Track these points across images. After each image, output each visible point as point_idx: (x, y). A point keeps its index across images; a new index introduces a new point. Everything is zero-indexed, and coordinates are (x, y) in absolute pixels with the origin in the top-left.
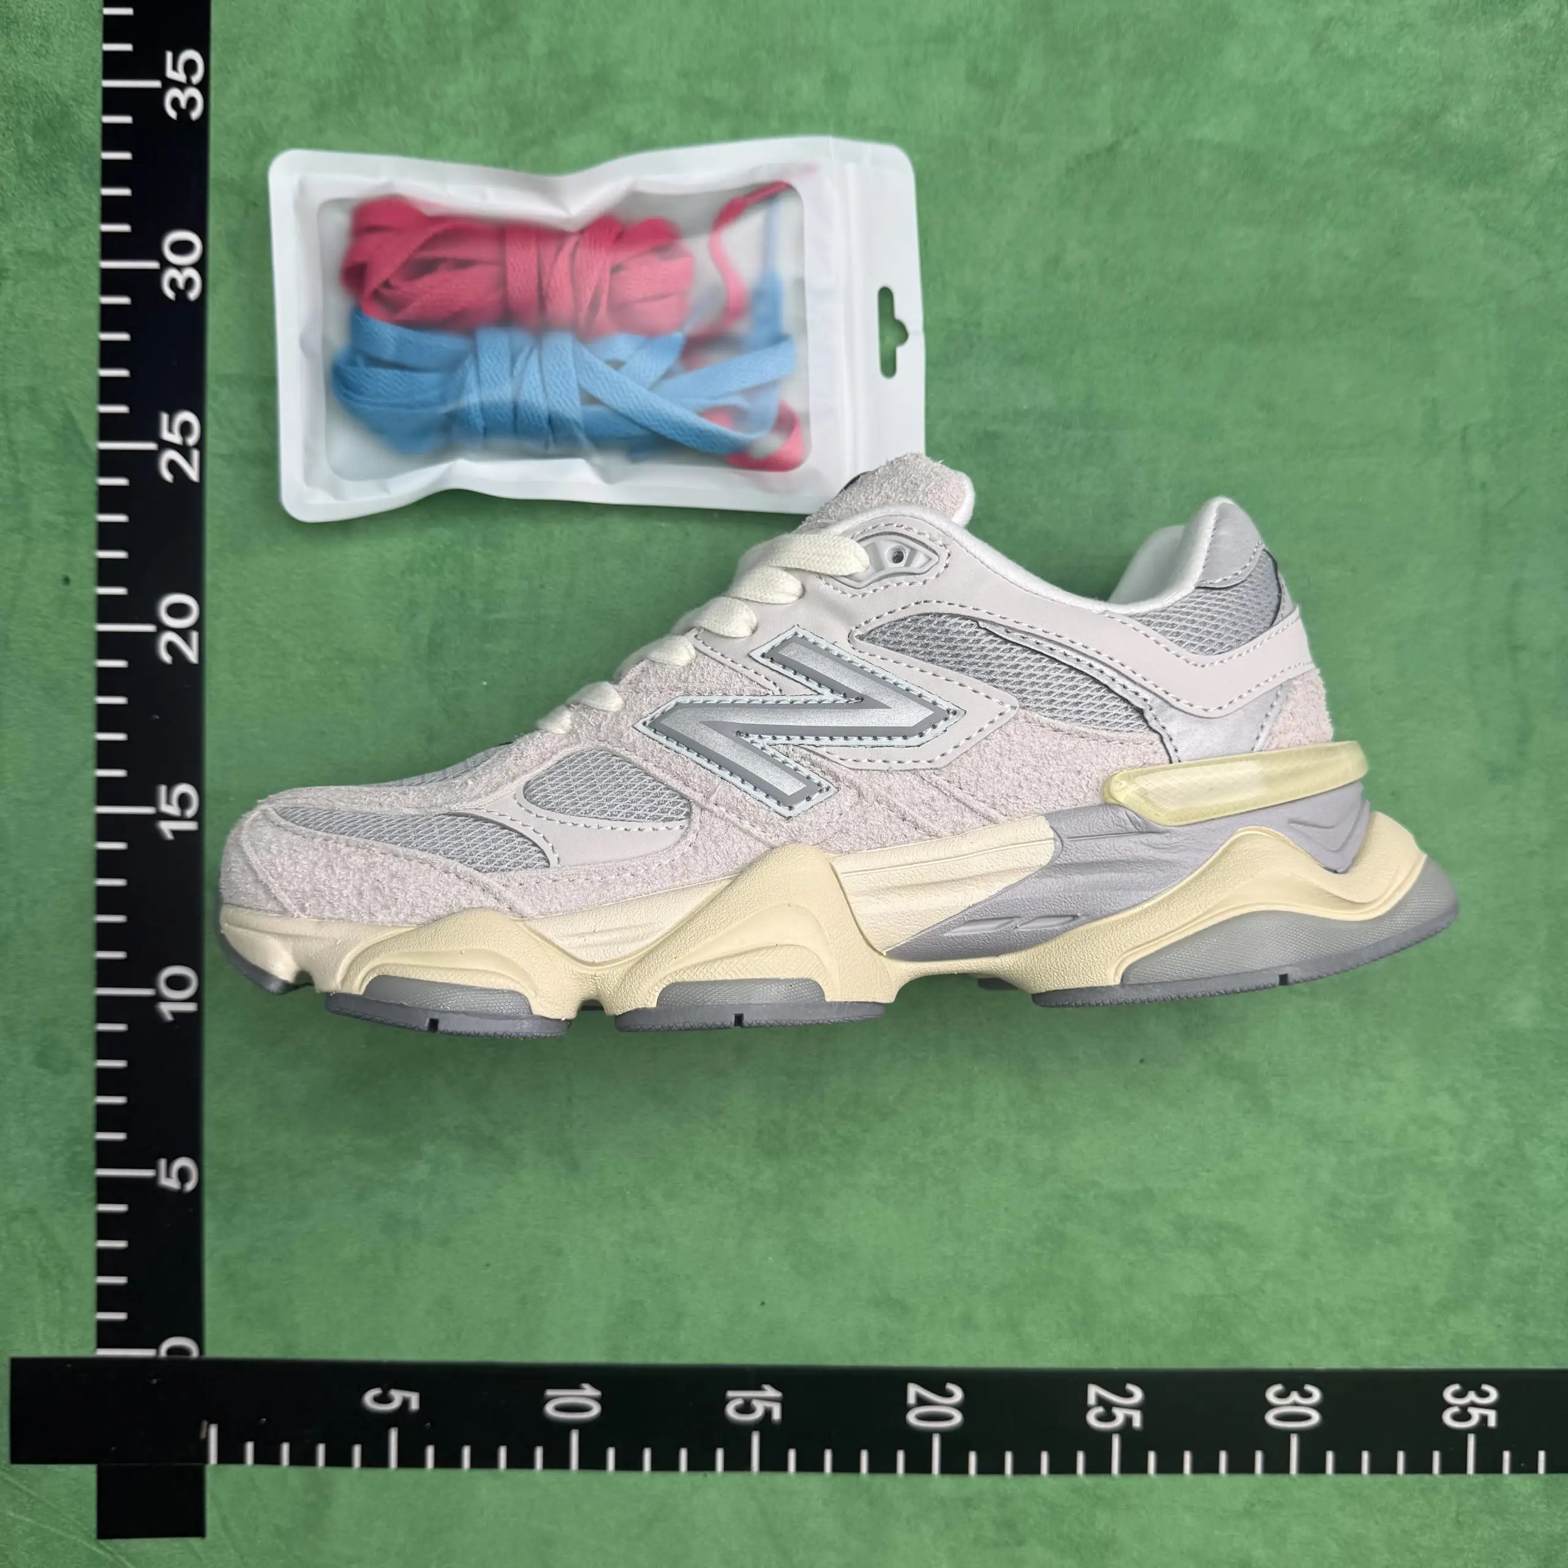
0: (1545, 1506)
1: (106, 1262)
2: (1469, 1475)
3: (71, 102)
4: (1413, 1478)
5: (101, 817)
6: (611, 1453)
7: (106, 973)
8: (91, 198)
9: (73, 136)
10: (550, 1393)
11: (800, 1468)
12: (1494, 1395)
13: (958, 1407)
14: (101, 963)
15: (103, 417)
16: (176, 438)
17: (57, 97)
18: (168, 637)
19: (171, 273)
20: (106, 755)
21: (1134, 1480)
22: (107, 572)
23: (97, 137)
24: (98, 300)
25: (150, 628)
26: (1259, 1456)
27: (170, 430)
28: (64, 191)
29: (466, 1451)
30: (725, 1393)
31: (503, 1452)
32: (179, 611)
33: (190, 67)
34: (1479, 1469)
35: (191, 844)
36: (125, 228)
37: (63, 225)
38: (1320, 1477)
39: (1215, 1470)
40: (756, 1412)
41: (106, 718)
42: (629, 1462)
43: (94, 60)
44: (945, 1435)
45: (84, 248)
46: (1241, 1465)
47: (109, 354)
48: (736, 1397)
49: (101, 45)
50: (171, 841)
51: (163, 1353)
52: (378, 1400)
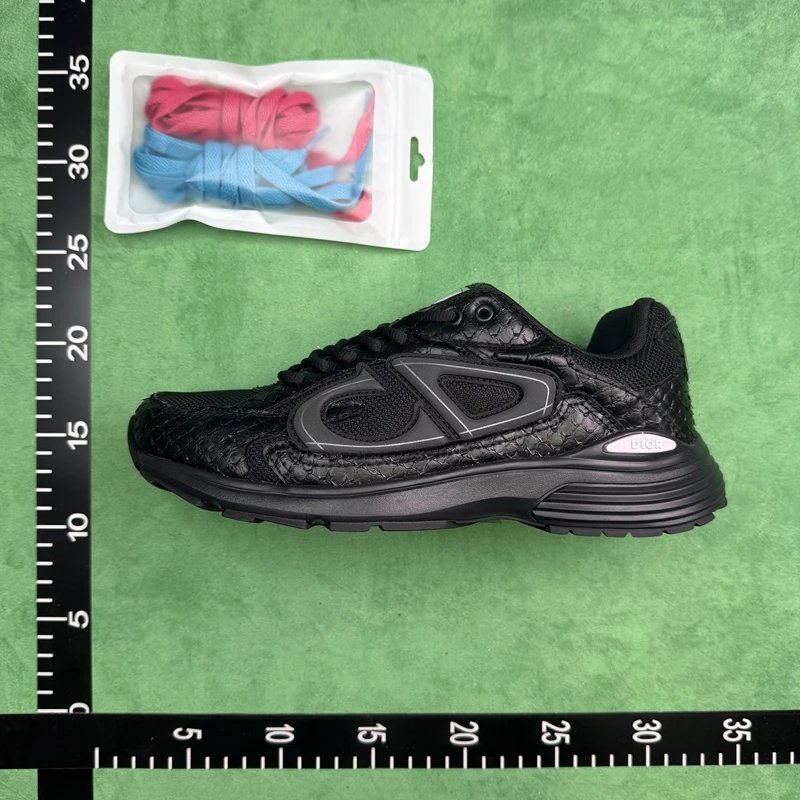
0: (776, 781)
1: (42, 665)
2: (738, 766)
3: (23, 82)
4: (709, 767)
5: (39, 439)
6: (300, 760)
7: (42, 518)
8: (33, 129)
9: (24, 99)
10: (268, 729)
11: (396, 766)
12: (749, 724)
13: (476, 734)
14: (39, 512)
15: (39, 238)
16: (76, 248)
17: (16, 79)
18: (72, 348)
19: (73, 166)
20: (41, 407)
21: (566, 770)
24: (37, 180)
25: (64, 343)
26: (630, 757)
27: (73, 244)
28: (19, 126)
29: (226, 760)
30: (357, 728)
31: (244, 760)
32: (77, 334)
33: (82, 64)
34: (743, 762)
35: (84, 452)
36: (50, 144)
37: (19, 143)
38: (661, 767)
39: (608, 764)
40: (373, 738)
42: (309, 764)
43: (34, 61)
44: (469, 747)
45: (30, 154)
46: (621, 762)
47: (42, 207)
48: (363, 730)
50: (74, 450)
51: (71, 711)
52: (181, 733)
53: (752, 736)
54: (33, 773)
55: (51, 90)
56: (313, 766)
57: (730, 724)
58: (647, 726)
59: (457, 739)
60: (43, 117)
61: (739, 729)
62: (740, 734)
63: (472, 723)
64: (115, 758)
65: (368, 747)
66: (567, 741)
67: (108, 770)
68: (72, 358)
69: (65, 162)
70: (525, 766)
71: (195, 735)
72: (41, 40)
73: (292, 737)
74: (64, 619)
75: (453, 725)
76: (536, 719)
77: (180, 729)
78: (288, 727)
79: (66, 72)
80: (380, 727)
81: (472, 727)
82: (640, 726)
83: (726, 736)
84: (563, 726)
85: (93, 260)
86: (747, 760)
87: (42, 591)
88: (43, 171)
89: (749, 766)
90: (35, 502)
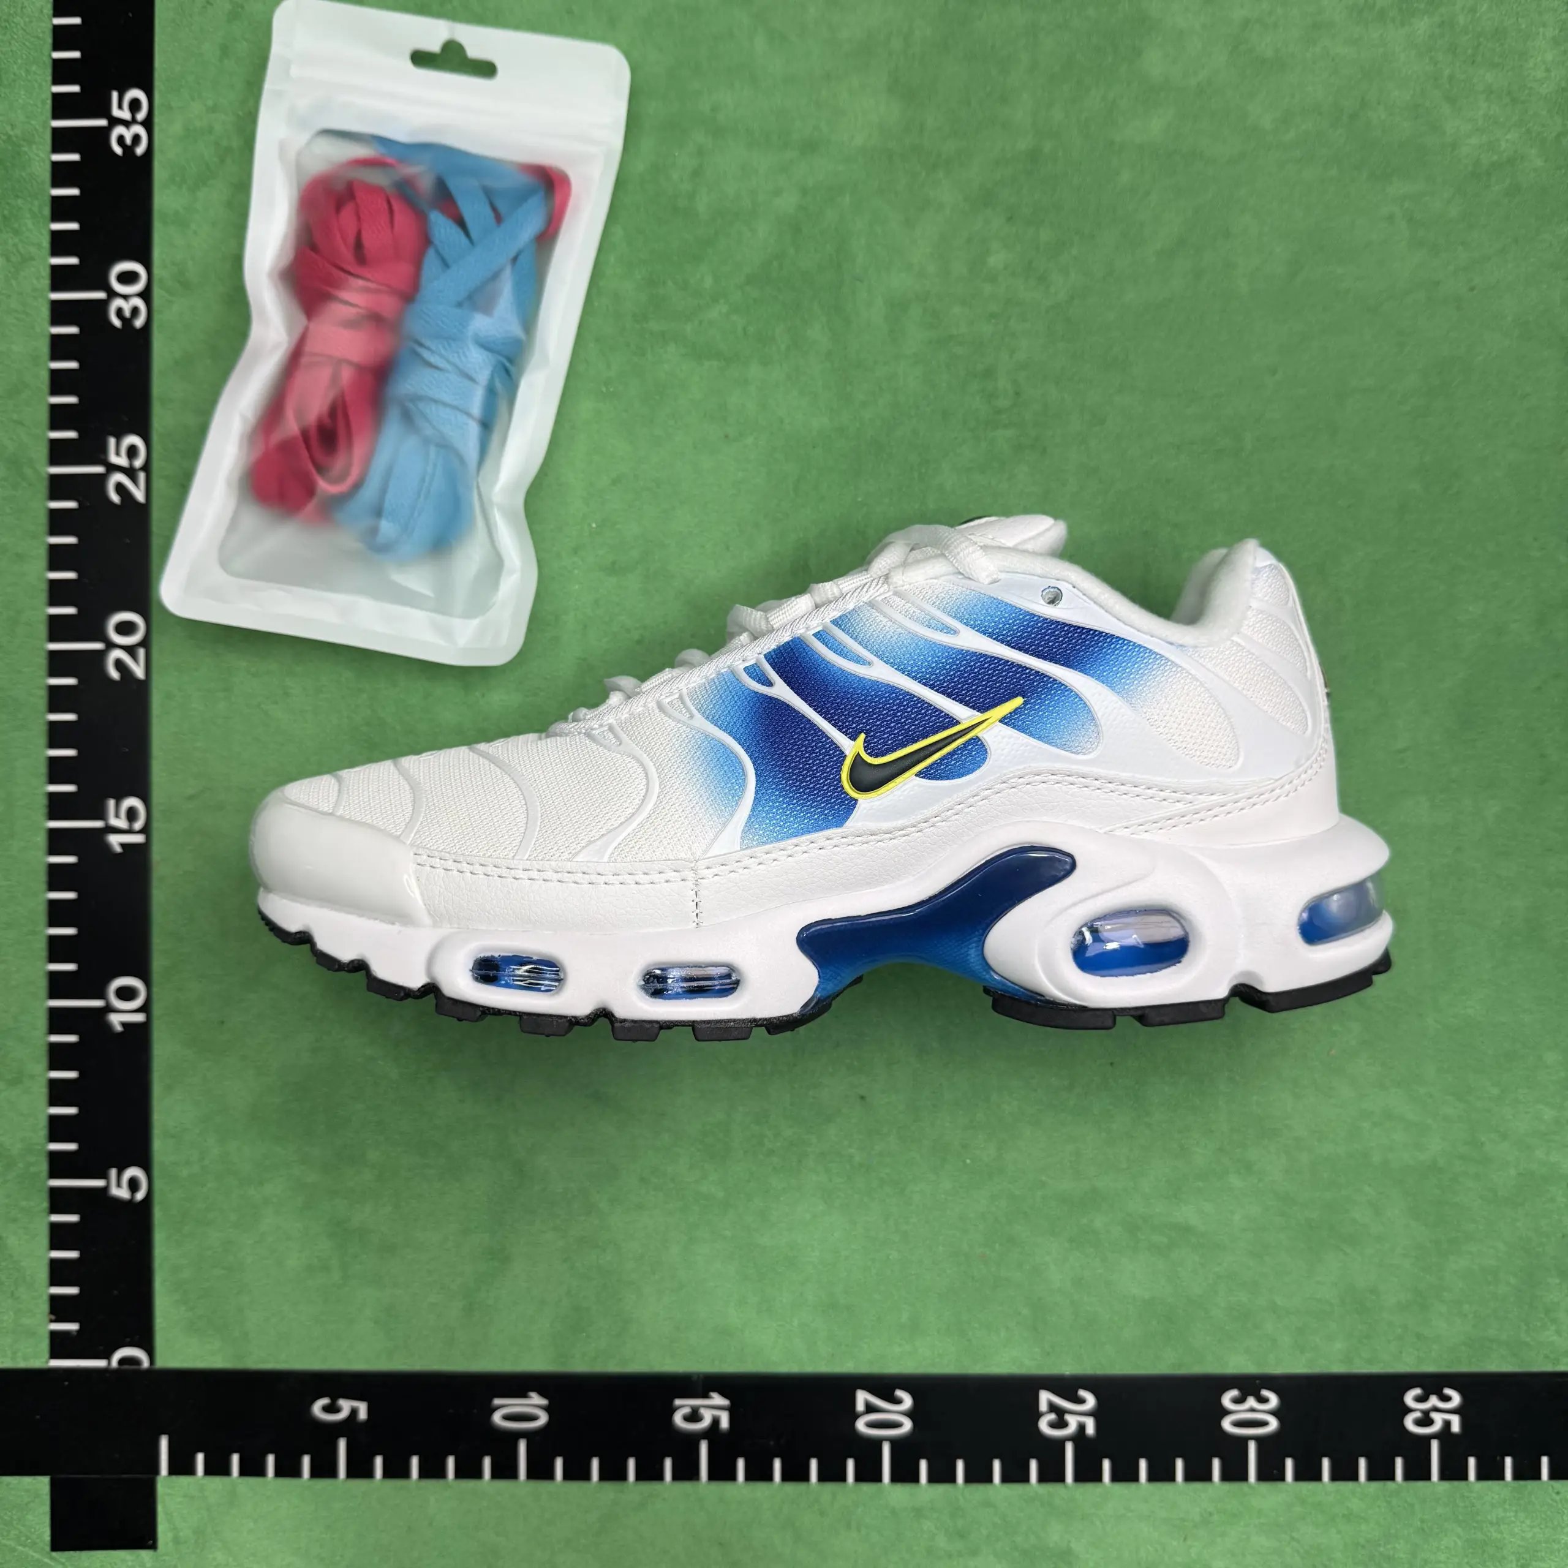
0: (1512, 1514)
1: (59, 1273)
2: (1434, 1483)
3: (22, 142)
4: (1376, 1485)
5: (52, 832)
6: (559, 1463)
7: (58, 985)
8: (42, 234)
9: (24, 174)
10: (497, 1401)
11: (749, 1477)
12: (1456, 1399)
13: (909, 1414)
14: (53, 975)
15: (53, 443)
16: (122, 461)
17: (9, 137)
18: (117, 654)
19: (117, 303)
20: (57, 770)
21: (1090, 1488)
22: (57, 593)
23: (46, 175)
24: (49, 332)
25: (98, 646)
26: (1216, 1463)
27: (118, 454)
28: (16, 225)
29: (415, 1461)
30: (672, 1401)
31: (451, 1462)
32: (126, 628)
33: (135, 105)
34: (1444, 1476)
35: (137, 855)
36: (73, 261)
37: (13, 259)
38: (1279, 1485)
39: (1171, 1478)
40: (703, 1421)
41: (57, 735)
42: (577, 1472)
43: (44, 102)
44: (895, 1443)
45: (35, 281)
46: (1198, 1473)
47: (59, 382)
48: (684, 1405)
49: (50, 86)
50: (120, 854)
51: (114, 1363)
52: (327, 1409)
53: (1464, 1424)
54: (41, 1484)
55: (75, 157)
56: (586, 1476)
57: (1420, 1399)
58: (1251, 1402)
59: (871, 1425)
60: (60, 209)
61: (1436, 1409)
62: (1438, 1419)
63: (900, 1393)
64: (200, 1458)
65: (692, 1440)
66: (1090, 1430)
67: (183, 1480)
68: (114, 674)
69: (101, 295)
70: (1005, 1479)
71: (354, 1412)
72: (57, 63)
73: (543, 1419)
74: (99, 1183)
75: (862, 1397)
76: (1030, 1386)
77: (325, 1401)
78: (536, 1399)
79: (102, 122)
80: (717, 1400)
81: (899, 1401)
82: (1237, 1401)
83: (1409, 1423)
84: (1082, 1401)
85: (157, 484)
86: (1453, 1471)
87: (58, 1129)
88: (60, 313)
89: (1456, 1483)
90: (44, 953)
